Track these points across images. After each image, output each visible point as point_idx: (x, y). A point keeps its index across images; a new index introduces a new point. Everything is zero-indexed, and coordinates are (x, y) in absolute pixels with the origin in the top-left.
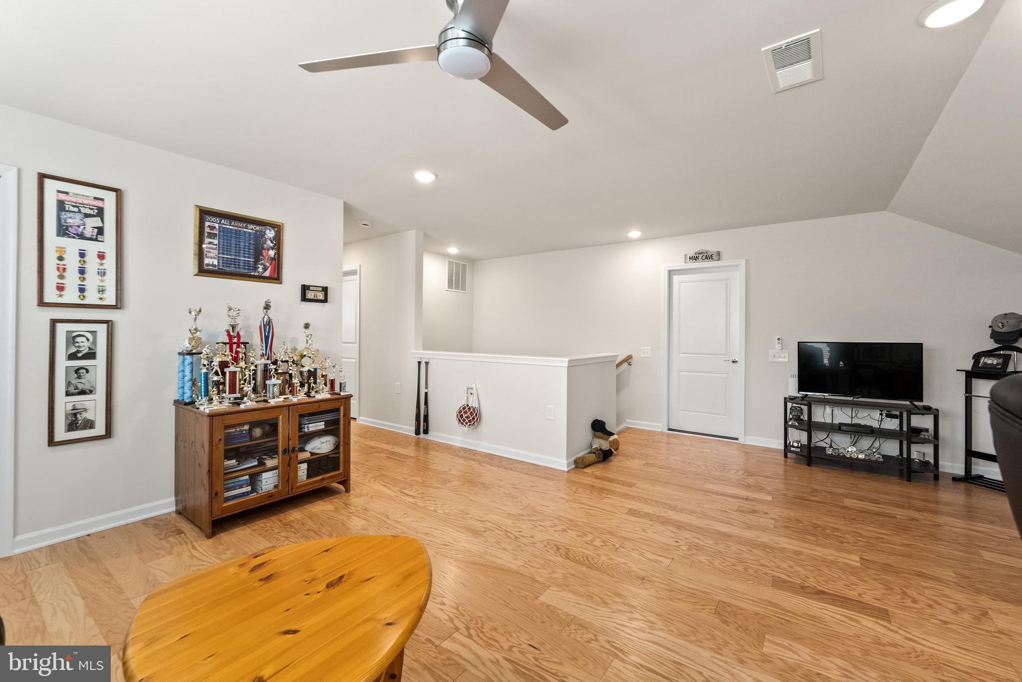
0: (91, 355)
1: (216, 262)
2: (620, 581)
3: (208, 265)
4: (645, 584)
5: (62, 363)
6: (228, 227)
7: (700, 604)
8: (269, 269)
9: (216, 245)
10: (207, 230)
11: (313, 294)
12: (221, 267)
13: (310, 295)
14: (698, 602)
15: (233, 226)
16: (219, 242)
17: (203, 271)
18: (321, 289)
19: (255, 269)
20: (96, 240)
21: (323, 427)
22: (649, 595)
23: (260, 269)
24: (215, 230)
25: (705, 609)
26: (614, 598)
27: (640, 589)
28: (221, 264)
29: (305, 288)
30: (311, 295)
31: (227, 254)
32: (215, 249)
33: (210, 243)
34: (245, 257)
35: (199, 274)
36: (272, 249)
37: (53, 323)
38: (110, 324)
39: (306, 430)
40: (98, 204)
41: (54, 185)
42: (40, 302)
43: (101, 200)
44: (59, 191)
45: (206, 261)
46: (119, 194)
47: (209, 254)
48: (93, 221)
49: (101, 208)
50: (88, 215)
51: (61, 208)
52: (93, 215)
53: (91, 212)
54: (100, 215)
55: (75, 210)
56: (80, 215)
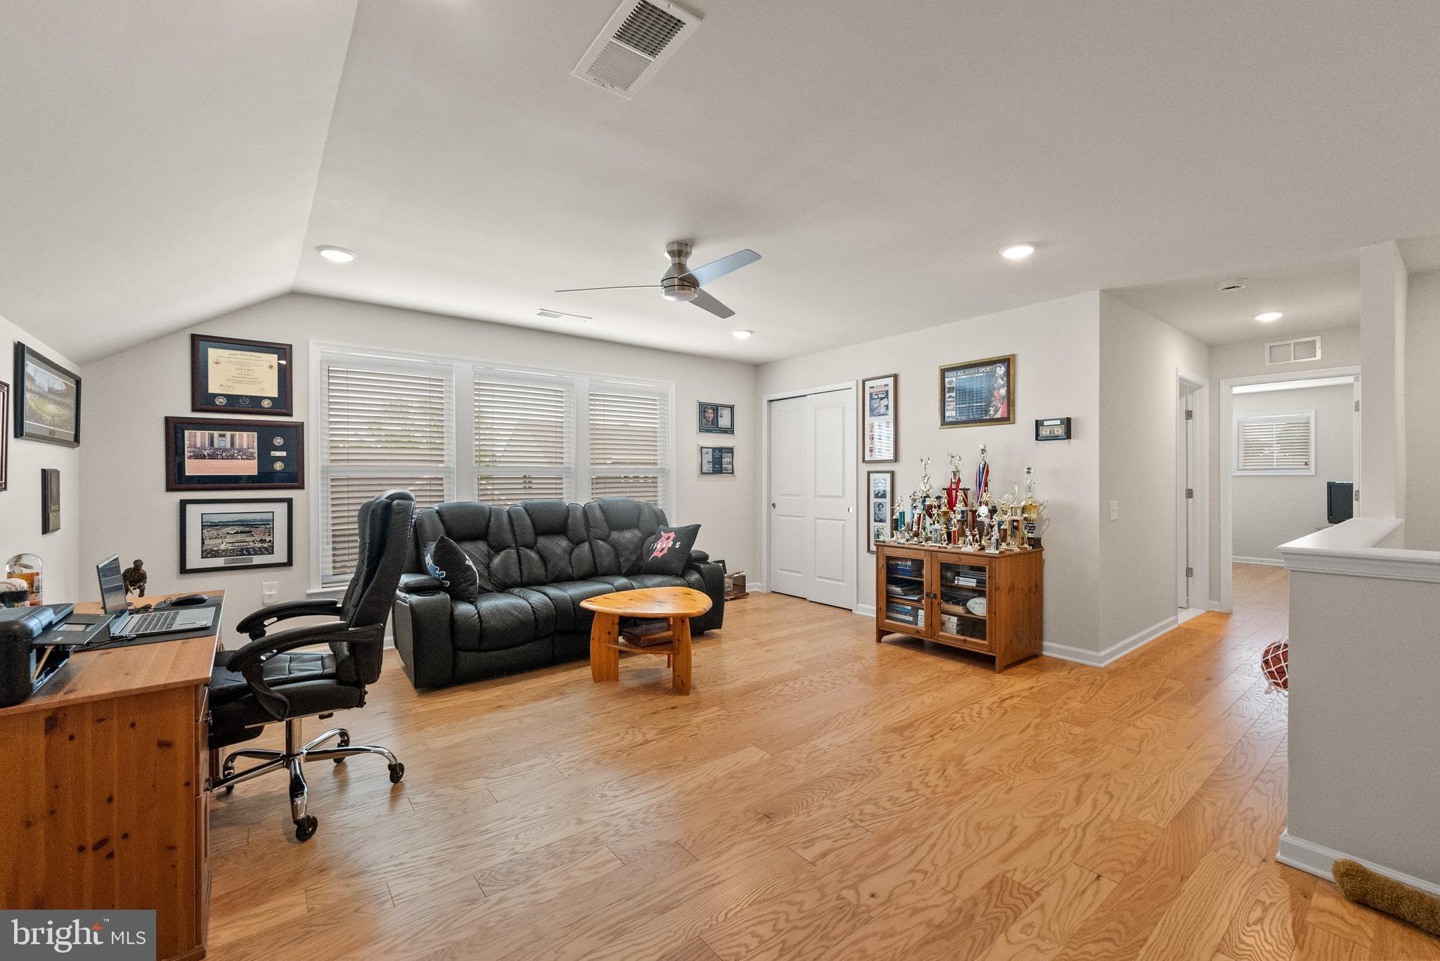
0: (884, 496)
1: (954, 414)
3: (949, 417)
5: (873, 500)
6: (962, 377)
8: (1001, 410)
9: (954, 398)
10: (947, 386)
11: (1048, 430)
12: (958, 417)
13: (1044, 432)
15: (967, 375)
16: (956, 394)
17: (944, 423)
18: (1059, 422)
19: (987, 412)
20: (886, 414)
21: (974, 585)
23: (992, 412)
24: (953, 384)
28: (958, 414)
29: (1038, 424)
30: (1046, 431)
31: (963, 404)
32: (954, 401)
33: (950, 397)
34: (977, 402)
35: (942, 427)
36: (1003, 386)
37: (869, 473)
38: (893, 473)
39: (956, 582)
40: (886, 389)
41: (868, 384)
42: (864, 460)
43: (887, 385)
44: (870, 388)
45: (947, 414)
46: (896, 377)
47: (949, 408)
48: (884, 402)
49: (887, 392)
50: (882, 399)
51: (871, 398)
52: (884, 398)
53: (883, 396)
54: (887, 396)
55: (877, 397)
56: (878, 400)
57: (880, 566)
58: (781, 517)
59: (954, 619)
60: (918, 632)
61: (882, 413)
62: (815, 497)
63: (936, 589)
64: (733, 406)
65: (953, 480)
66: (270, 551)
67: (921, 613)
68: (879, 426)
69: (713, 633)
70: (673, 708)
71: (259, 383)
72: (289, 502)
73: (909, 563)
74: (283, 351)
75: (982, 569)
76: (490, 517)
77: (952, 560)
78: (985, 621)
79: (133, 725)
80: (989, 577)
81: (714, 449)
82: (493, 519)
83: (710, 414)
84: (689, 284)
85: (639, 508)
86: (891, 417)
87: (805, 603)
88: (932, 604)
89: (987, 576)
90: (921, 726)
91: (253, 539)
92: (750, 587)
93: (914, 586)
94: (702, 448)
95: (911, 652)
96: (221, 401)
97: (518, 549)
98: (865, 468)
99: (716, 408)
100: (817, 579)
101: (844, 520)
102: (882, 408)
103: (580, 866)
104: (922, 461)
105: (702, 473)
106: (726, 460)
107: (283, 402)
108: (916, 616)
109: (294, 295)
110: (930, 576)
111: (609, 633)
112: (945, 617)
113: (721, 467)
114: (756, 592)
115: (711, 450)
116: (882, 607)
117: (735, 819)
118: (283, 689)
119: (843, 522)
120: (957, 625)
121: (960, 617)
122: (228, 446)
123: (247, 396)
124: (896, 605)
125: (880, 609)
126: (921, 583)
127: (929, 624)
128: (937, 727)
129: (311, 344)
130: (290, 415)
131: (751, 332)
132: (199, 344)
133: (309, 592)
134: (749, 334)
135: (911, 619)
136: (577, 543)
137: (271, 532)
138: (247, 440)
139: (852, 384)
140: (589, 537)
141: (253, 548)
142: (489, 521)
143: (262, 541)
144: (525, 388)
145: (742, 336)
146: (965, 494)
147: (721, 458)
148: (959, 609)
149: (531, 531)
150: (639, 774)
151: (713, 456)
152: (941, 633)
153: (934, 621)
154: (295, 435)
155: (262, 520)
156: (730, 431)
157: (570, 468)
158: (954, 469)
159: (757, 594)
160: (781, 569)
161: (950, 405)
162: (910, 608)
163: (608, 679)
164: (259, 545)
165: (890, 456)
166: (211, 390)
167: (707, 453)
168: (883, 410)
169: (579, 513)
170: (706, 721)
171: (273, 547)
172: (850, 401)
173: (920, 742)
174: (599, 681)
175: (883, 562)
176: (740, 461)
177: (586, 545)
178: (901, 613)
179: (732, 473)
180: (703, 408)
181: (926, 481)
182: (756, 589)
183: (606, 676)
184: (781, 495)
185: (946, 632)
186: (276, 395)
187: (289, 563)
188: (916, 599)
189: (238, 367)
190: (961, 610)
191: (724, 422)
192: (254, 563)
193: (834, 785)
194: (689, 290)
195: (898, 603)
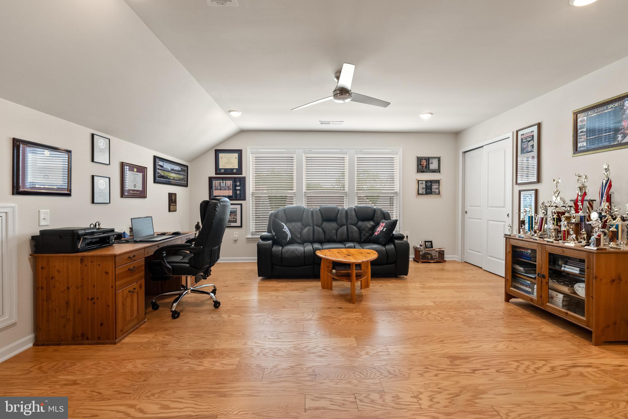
1: (585, 144)
2: (327, 366)
3: (580, 147)
4: (312, 371)
5: (522, 209)
6: (593, 115)
7: (274, 372)
8: (627, 136)
9: (585, 132)
10: (579, 124)
12: (588, 147)
14: (275, 372)
15: (597, 112)
16: (587, 129)
17: (577, 152)
19: (615, 139)
20: (532, 152)
21: (577, 272)
22: (305, 364)
23: (619, 139)
24: (584, 122)
25: (270, 370)
26: (322, 354)
27: (313, 366)
28: (588, 144)
31: (592, 136)
32: (585, 135)
33: (581, 132)
34: (606, 132)
35: (575, 155)
37: (520, 192)
38: (536, 191)
39: (563, 268)
40: (532, 134)
41: (520, 133)
42: (516, 183)
43: (533, 131)
44: (521, 135)
45: (579, 145)
46: (539, 125)
47: (581, 140)
48: (531, 143)
49: (533, 136)
50: (529, 141)
51: (522, 142)
52: (531, 140)
53: (530, 139)
54: (533, 139)
55: (526, 140)
56: (527, 142)
57: (508, 251)
58: (470, 220)
59: (561, 296)
60: (532, 300)
61: (529, 151)
62: (488, 208)
63: (545, 272)
64: (440, 157)
65: (580, 194)
66: (236, 222)
67: (535, 286)
68: (527, 160)
69: (405, 278)
70: (340, 308)
71: (233, 164)
72: (241, 205)
73: (529, 251)
74: (239, 152)
75: (582, 261)
76: (304, 212)
77: (558, 252)
78: (584, 300)
79: (99, 265)
80: (588, 268)
81: (426, 182)
82: (305, 214)
83: (424, 163)
84: (345, 92)
85: (375, 211)
86: (535, 153)
87: (480, 271)
88: (542, 282)
89: (586, 266)
90: (474, 361)
91: (231, 217)
92: (447, 257)
93: (531, 267)
94: (418, 181)
95: (526, 312)
96: (222, 171)
97: (313, 226)
98: (517, 188)
99: (428, 159)
100: (488, 257)
101: (505, 222)
102: (529, 147)
103: (222, 362)
104: (554, 181)
105: (418, 194)
106: (435, 187)
107: (240, 170)
108: (533, 289)
109: (242, 132)
110: (541, 262)
111: (328, 267)
112: (554, 293)
113: (431, 190)
114: (455, 260)
115: (425, 182)
116: (508, 279)
117: (301, 369)
118: (172, 265)
119: (504, 223)
120: (563, 301)
121: (565, 295)
122: (224, 186)
123: (229, 169)
124: (520, 279)
125: (507, 280)
126: (535, 266)
127: (540, 296)
128: (486, 366)
129: (248, 148)
130: (242, 174)
131: (432, 114)
132: (217, 152)
133: (247, 237)
134: (430, 115)
135: (530, 290)
136: (341, 225)
137: (236, 215)
138: (229, 183)
139: (510, 135)
140: (347, 224)
141: (231, 220)
142: (303, 214)
143: (234, 218)
144: (326, 157)
145: (426, 117)
146: (590, 204)
147: (431, 186)
148: (566, 289)
149: (320, 219)
150: (290, 333)
151: (426, 185)
152: (548, 304)
153: (542, 294)
154: (243, 181)
155: (234, 211)
156: (438, 171)
157: (347, 192)
158: (581, 185)
159: (454, 262)
160: (470, 249)
161: (581, 138)
162: (529, 282)
163: (328, 288)
164: (233, 219)
165: (535, 179)
166: (220, 167)
167: (422, 183)
168: (530, 149)
169: (344, 212)
170: (347, 318)
171: (236, 220)
172: (509, 145)
173: (460, 371)
174: (324, 289)
175: (509, 249)
176: (444, 188)
177: (345, 227)
178: (521, 284)
179: (439, 194)
180: (419, 160)
181: (557, 195)
182: (455, 259)
183: (327, 287)
184: (470, 206)
185: (551, 303)
186: (237, 168)
187: (241, 226)
188: (534, 277)
189: (227, 159)
190: (567, 290)
191: (434, 165)
192: (231, 225)
193: (371, 374)
194: (345, 95)
195: (521, 278)
